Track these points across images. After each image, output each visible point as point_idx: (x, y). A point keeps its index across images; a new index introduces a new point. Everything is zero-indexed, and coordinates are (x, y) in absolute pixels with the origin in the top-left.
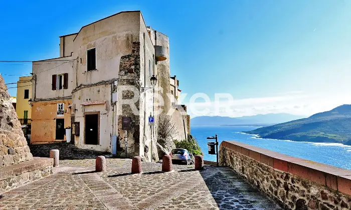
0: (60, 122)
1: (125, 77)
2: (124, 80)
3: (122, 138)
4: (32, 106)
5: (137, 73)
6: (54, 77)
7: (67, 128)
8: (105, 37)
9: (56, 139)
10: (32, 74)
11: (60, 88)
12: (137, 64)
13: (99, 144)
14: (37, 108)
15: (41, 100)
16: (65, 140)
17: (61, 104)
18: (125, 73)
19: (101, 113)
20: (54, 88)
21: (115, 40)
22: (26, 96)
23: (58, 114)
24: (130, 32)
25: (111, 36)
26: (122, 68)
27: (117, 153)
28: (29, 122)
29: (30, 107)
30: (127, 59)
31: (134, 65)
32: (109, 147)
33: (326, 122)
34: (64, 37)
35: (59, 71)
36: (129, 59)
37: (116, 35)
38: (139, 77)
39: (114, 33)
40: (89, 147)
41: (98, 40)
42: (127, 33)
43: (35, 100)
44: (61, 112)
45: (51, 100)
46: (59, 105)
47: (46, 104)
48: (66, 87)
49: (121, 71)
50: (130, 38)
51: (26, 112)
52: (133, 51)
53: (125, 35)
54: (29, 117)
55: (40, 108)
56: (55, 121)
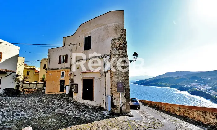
0: (62, 82)
1: (117, 53)
2: (116, 54)
3: (115, 98)
4: (47, 72)
5: (125, 50)
6: (60, 57)
7: (67, 86)
8: (98, 28)
9: (60, 91)
10: (48, 55)
11: (63, 63)
12: (125, 43)
13: (94, 100)
14: (50, 74)
15: (52, 69)
16: (65, 92)
17: (63, 72)
18: (117, 50)
19: (95, 78)
20: (60, 63)
21: (106, 29)
22: (44, 68)
23: (61, 77)
24: (117, 24)
25: (103, 27)
26: (113, 46)
27: (111, 110)
28: (45, 80)
29: (46, 73)
30: (118, 40)
31: (122, 44)
32: (102, 104)
33: (163, 79)
34: (65, 37)
35: (63, 54)
36: (119, 40)
37: (107, 25)
38: (127, 53)
39: (105, 25)
40: (86, 102)
41: (92, 30)
42: (115, 24)
43: (49, 69)
44: (63, 76)
45: (58, 69)
46: (62, 72)
47: (54, 72)
48: (66, 62)
49: (113, 48)
50: (118, 27)
51: (44, 75)
52: (122, 35)
53: (114, 25)
54: (45, 77)
55: (51, 74)
56: (60, 81)
